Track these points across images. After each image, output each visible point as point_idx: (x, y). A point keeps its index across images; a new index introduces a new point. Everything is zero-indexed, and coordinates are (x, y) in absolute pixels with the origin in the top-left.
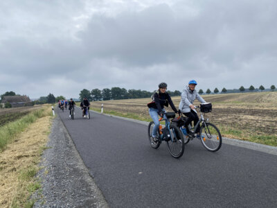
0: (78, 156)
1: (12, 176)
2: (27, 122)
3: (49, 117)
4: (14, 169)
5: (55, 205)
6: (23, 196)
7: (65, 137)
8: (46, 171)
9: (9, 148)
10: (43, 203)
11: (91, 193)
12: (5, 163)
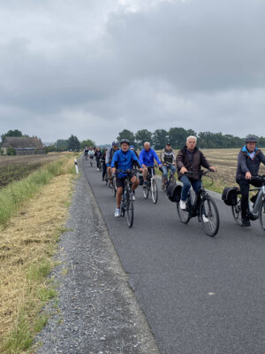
0: (112, 250)
1: (18, 271)
2: (38, 182)
3: (70, 175)
4: (20, 261)
5: (76, 328)
6: (33, 306)
7: (94, 213)
8: (64, 270)
9: (14, 225)
10: (60, 322)
11: (130, 318)
12: (9, 249)
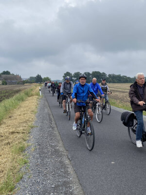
0: (59, 138)
1: (7, 149)
2: (19, 100)
3: (37, 97)
4: (9, 143)
5: (38, 180)
6: (15, 168)
7: (49, 117)
8: (33, 149)
9: (5, 123)
10: (30, 177)
11: (68, 175)
12: (2, 136)
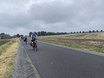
0: (29, 57)
1: (4, 65)
2: (9, 44)
3: (18, 42)
4: (5, 62)
5: (20, 75)
6: (8, 72)
7: (24, 50)
8: (17, 63)
9: (3, 54)
10: (15, 75)
11: (33, 71)
12: (1, 60)
